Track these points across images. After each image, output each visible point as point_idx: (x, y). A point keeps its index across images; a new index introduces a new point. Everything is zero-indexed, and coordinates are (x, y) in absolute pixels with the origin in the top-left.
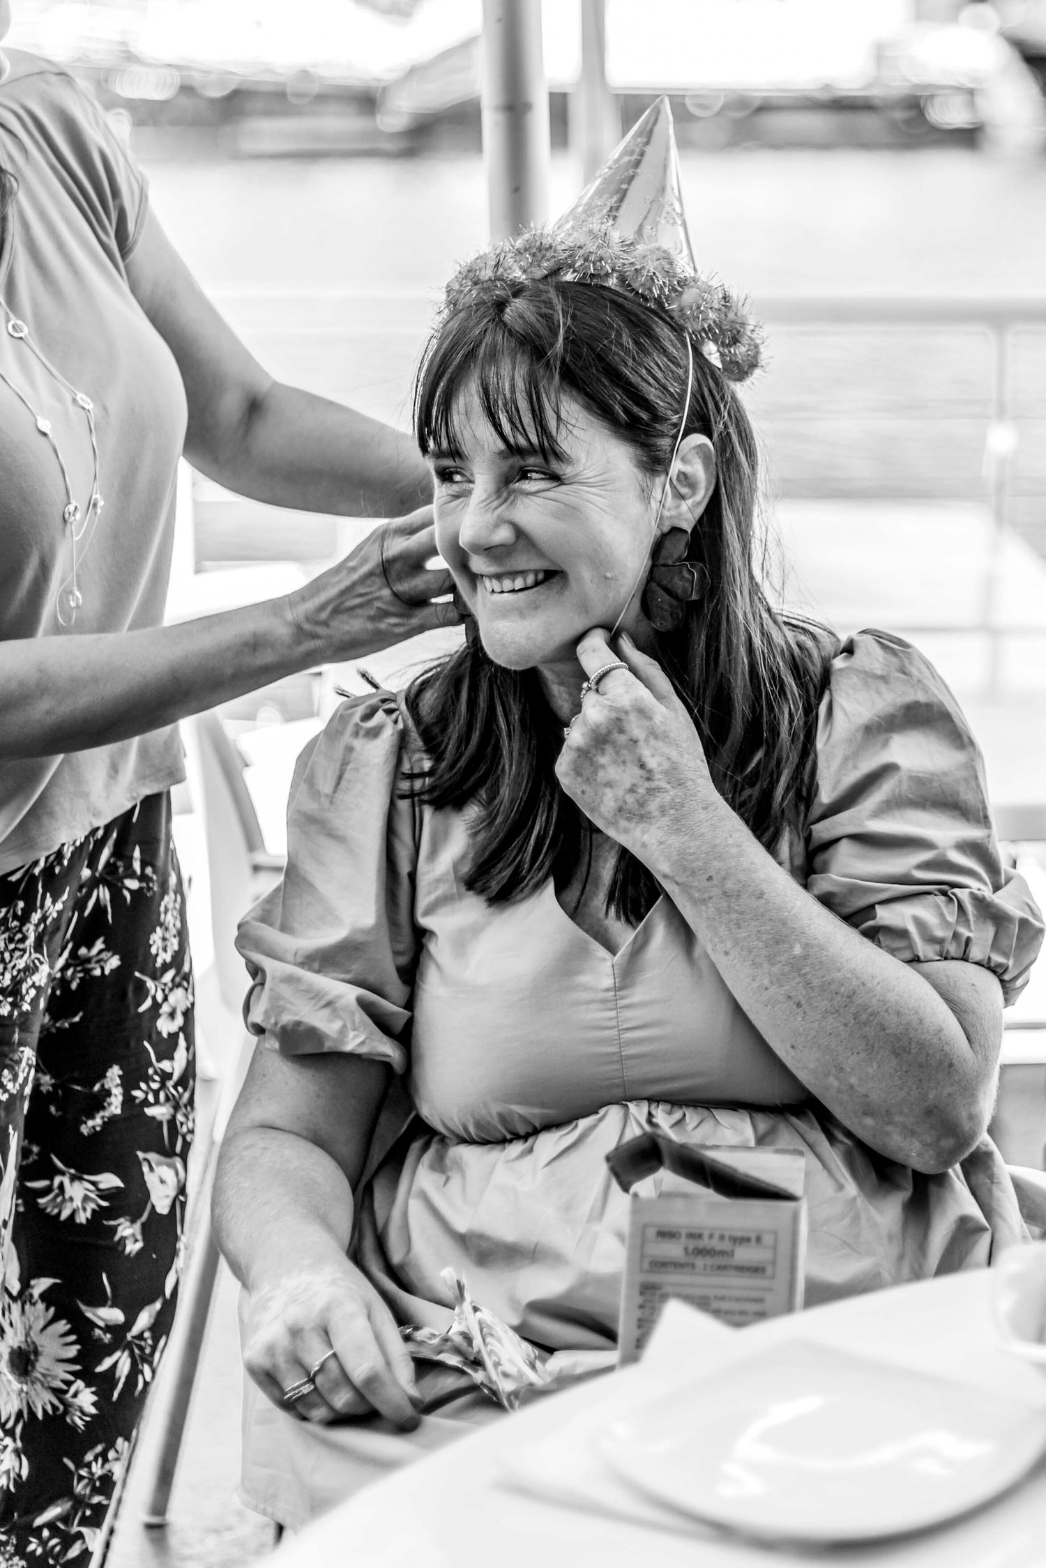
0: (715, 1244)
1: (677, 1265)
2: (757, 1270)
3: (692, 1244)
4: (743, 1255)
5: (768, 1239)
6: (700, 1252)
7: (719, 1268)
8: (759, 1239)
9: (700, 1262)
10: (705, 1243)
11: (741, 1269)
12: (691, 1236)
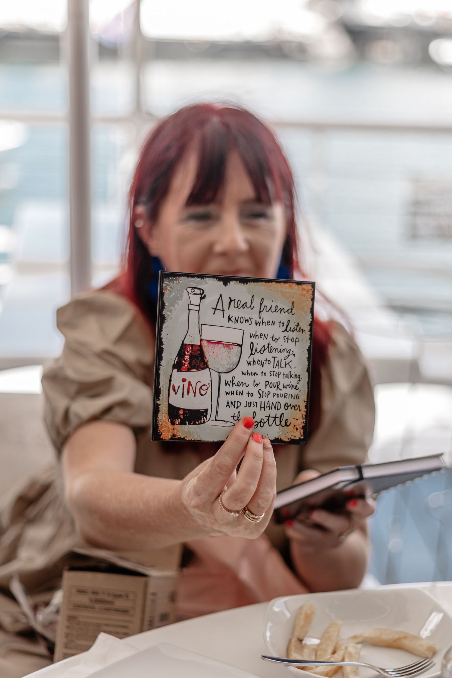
0: (106, 598)
1: (86, 607)
2: (125, 612)
3: (94, 597)
4: (119, 603)
5: (131, 596)
6: (98, 601)
7: (108, 609)
8: (127, 596)
9: (97, 606)
10: (101, 597)
11: (117, 610)
12: (95, 593)
